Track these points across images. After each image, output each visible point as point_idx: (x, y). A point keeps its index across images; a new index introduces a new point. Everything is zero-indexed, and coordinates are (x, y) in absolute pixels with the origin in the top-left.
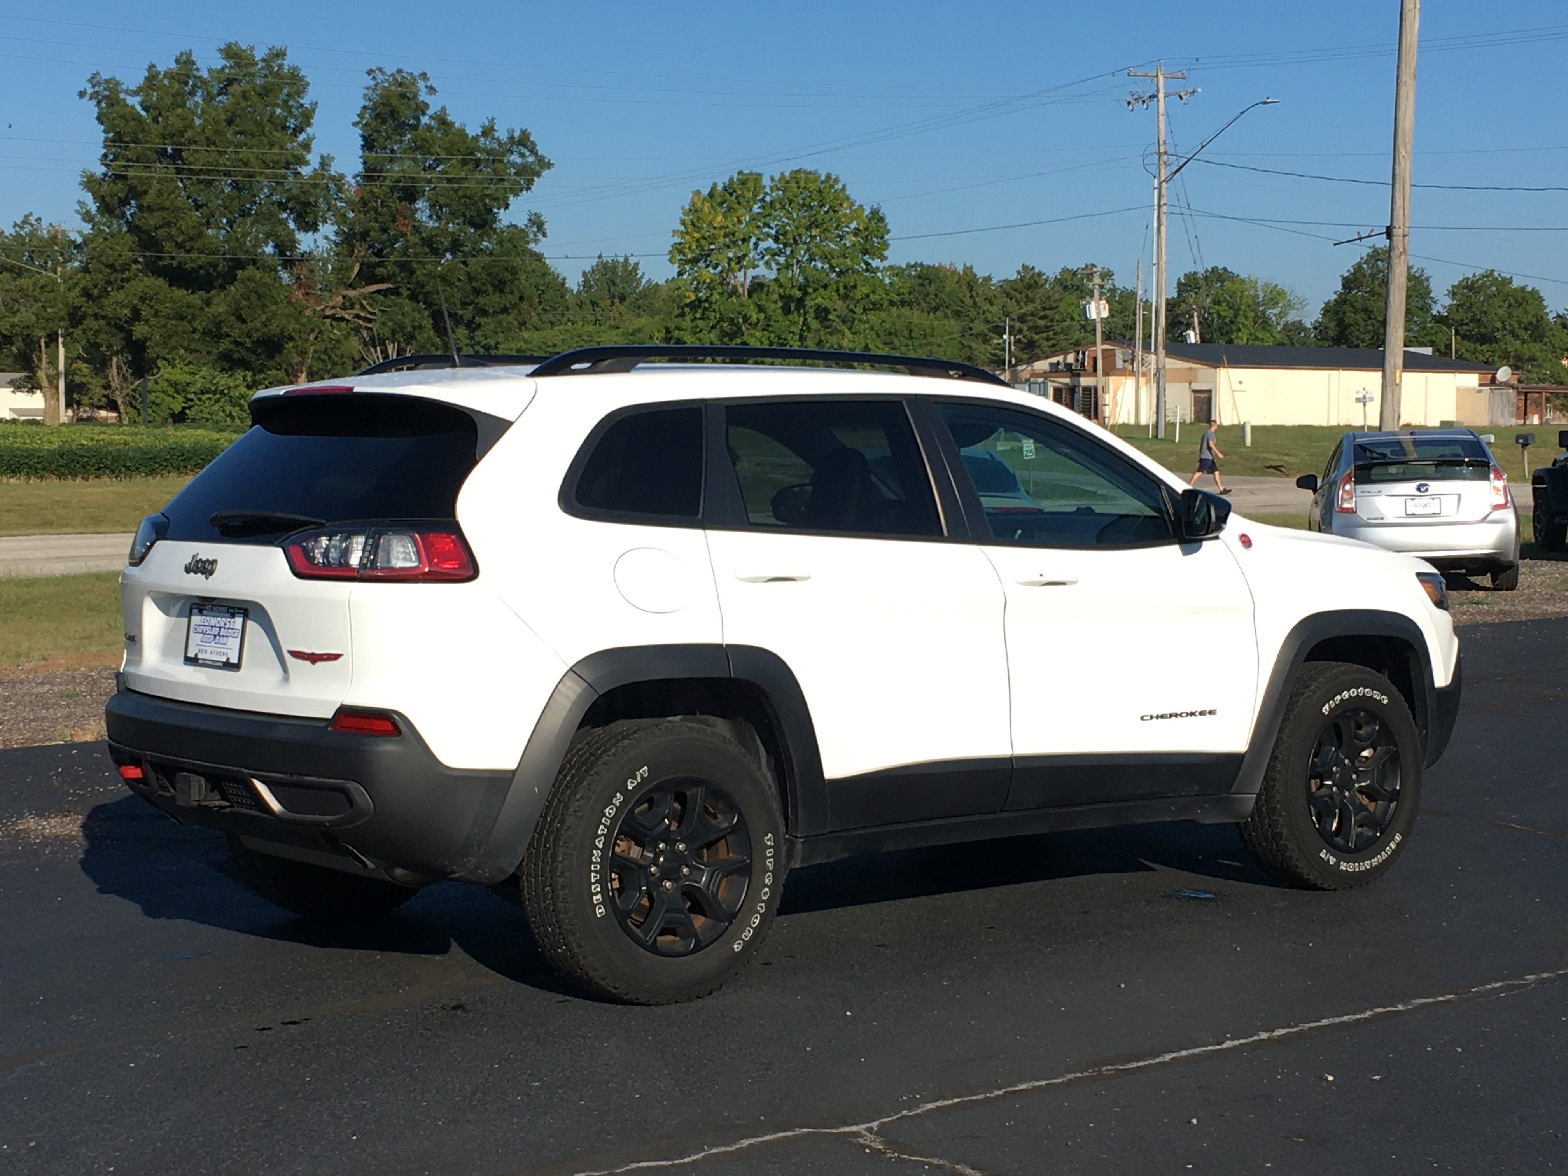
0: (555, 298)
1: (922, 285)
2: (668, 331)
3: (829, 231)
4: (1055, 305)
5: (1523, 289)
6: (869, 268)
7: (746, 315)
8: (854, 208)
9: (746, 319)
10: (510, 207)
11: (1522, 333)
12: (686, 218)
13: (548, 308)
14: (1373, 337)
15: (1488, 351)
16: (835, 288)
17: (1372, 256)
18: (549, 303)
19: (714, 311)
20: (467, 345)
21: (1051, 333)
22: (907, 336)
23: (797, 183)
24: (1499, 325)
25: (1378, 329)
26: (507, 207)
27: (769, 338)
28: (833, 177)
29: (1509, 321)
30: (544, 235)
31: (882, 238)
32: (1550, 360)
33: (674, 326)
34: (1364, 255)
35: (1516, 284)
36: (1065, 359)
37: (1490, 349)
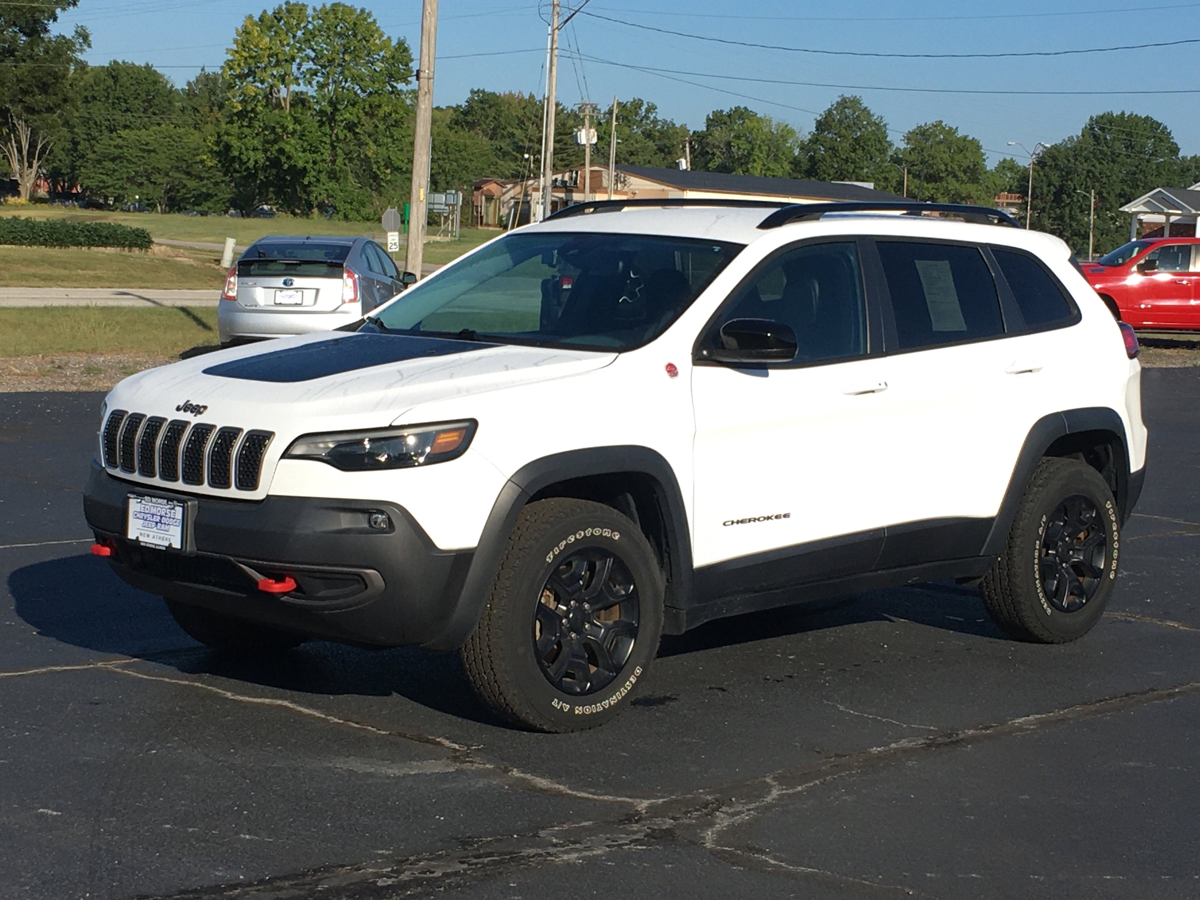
0: (162, 103)
1: (483, 109)
2: (219, 136)
3: (361, 58)
4: (569, 131)
5: (965, 138)
6: (395, 92)
7: (283, 125)
8: (383, 39)
9: (284, 128)
10: (58, 20)
11: (961, 174)
12: (239, 38)
13: (157, 112)
14: (837, 172)
15: (933, 188)
16: (362, 105)
17: (841, 104)
18: (158, 107)
19: (259, 120)
20: (84, 139)
21: (565, 155)
22: (444, 151)
23: (335, 14)
24: (943, 167)
25: (842, 165)
26: (55, 20)
27: (302, 146)
28: (367, 11)
29: (951, 164)
30: (89, 46)
31: (407, 65)
32: (984, 199)
33: (224, 131)
34: (834, 102)
35: (960, 134)
36: (563, 177)
37: (936, 187)
